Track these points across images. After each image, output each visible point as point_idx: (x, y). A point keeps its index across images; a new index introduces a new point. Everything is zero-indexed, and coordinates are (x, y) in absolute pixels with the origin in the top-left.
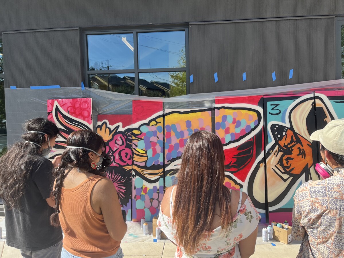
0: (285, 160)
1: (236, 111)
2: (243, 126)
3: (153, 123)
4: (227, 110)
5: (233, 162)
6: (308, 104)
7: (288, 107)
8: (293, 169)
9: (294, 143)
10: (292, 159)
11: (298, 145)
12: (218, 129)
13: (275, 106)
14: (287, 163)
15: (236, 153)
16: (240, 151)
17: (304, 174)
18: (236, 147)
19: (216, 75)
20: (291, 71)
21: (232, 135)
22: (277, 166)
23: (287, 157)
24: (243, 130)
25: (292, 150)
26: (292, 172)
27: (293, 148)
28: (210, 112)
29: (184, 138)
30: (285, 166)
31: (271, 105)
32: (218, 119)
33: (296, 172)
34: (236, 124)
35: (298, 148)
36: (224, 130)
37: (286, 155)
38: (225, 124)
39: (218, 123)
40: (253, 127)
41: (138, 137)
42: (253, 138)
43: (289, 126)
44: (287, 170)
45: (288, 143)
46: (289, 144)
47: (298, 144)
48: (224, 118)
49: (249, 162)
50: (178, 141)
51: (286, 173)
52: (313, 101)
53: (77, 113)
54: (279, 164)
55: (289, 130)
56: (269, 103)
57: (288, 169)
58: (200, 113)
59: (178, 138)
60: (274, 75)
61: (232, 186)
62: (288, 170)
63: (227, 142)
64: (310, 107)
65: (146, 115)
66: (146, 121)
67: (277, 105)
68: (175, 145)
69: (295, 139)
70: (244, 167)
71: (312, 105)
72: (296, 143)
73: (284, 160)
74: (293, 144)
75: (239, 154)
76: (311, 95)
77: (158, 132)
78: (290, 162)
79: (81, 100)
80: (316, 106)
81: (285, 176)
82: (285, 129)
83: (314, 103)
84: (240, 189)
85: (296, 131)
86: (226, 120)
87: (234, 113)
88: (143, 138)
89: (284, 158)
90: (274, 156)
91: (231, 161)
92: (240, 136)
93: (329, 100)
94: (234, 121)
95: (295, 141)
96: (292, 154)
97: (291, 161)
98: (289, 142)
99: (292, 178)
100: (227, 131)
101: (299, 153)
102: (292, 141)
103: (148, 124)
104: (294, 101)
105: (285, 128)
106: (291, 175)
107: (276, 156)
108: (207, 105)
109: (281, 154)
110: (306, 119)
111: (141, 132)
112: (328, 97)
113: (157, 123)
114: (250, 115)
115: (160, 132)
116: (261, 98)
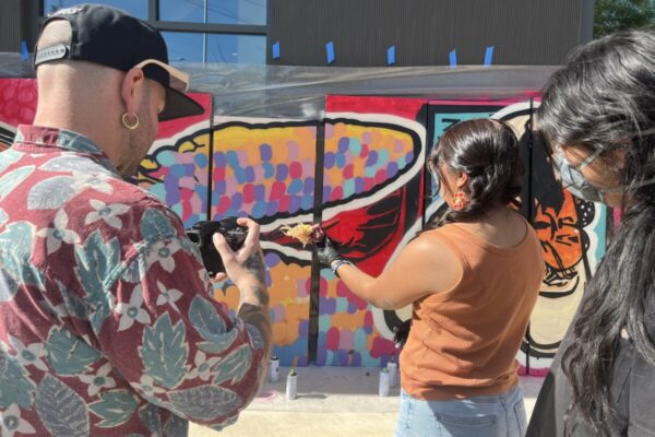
1: (370, 129)
2: (382, 163)
3: (188, 145)
4: (350, 127)
5: (356, 239)
6: (518, 123)
12: (330, 167)
13: (451, 123)
15: (364, 221)
16: (373, 217)
18: (365, 208)
20: (489, 51)
21: (359, 180)
24: (380, 173)
28: (315, 128)
29: (255, 183)
31: (444, 120)
32: (331, 145)
38: (344, 157)
39: (330, 153)
40: (402, 165)
41: (151, 174)
42: (401, 189)
48: (344, 143)
49: (390, 240)
50: (240, 189)
52: (527, 117)
56: (439, 117)
58: (291, 130)
59: (241, 183)
60: (453, 56)
63: (347, 195)
64: (522, 129)
65: (172, 127)
66: (172, 141)
68: (233, 197)
70: (377, 252)
71: (526, 125)
75: (370, 223)
76: (526, 105)
77: (197, 166)
79: (19, 83)
86: (347, 148)
87: (365, 135)
88: (162, 178)
91: (353, 238)
92: (375, 184)
94: (365, 152)
100: (348, 173)
103: (175, 148)
104: (490, 115)
108: (309, 112)
111: (159, 166)
113: (196, 146)
114: (398, 141)
115: (202, 167)
116: (424, 105)
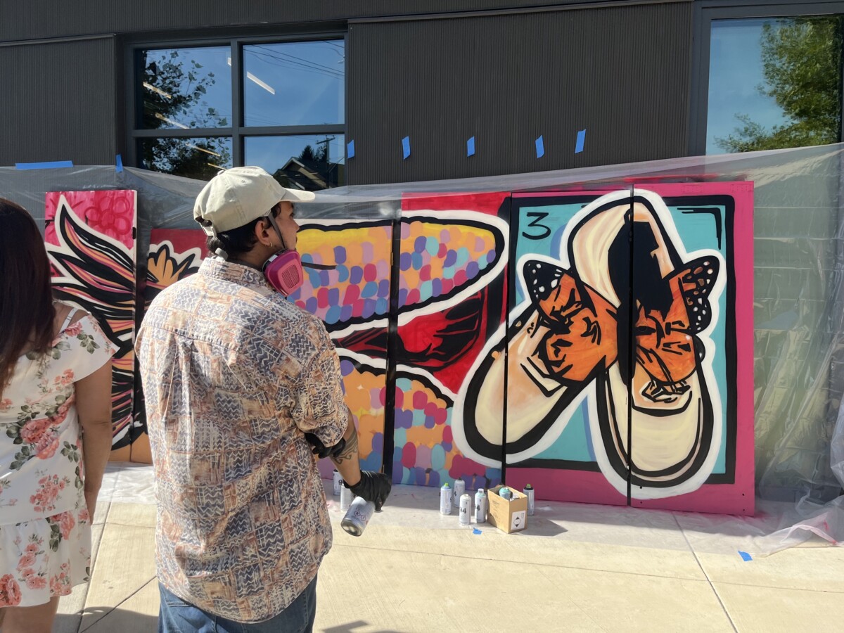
0: (552, 345)
1: (448, 227)
2: (461, 263)
4: (427, 225)
5: (434, 346)
6: (614, 215)
7: (567, 220)
8: (569, 367)
9: (577, 307)
10: (568, 344)
11: (586, 312)
12: (405, 269)
13: (536, 218)
14: (557, 353)
15: (442, 326)
16: (451, 322)
17: (594, 381)
18: (443, 311)
19: (406, 142)
20: (581, 136)
21: (436, 282)
22: (531, 358)
23: (556, 340)
24: (459, 274)
25: (571, 323)
26: (567, 375)
27: (572, 319)
28: (390, 228)
29: (329, 287)
30: (550, 359)
31: (529, 214)
32: (407, 246)
33: (576, 374)
34: (445, 257)
35: (584, 319)
36: (419, 270)
37: (554, 335)
38: (421, 258)
39: (406, 254)
40: (483, 265)
42: (482, 291)
43: (567, 266)
44: (555, 370)
45: (562, 306)
46: (563, 309)
47: (586, 309)
48: (421, 243)
49: (471, 348)
50: (314, 293)
51: (552, 376)
52: (628, 207)
53: (104, 223)
54: (538, 354)
55: (566, 277)
56: (523, 211)
57: (558, 366)
58: (365, 230)
59: (315, 287)
60: (539, 143)
61: (428, 402)
63: (423, 298)
64: (620, 221)
67: (543, 215)
68: (307, 301)
69: (578, 298)
70: (457, 359)
71: (626, 216)
72: (580, 307)
73: (550, 347)
74: (574, 308)
75: (449, 328)
76: (626, 194)
78: (564, 350)
79: (114, 194)
80: (634, 220)
81: (550, 384)
82: (558, 273)
83: (631, 211)
84: (448, 410)
85: (584, 278)
86: (423, 248)
87: (443, 233)
89: (550, 342)
90: (527, 336)
91: (431, 345)
92: (454, 286)
93: (667, 205)
94: (442, 251)
95: (579, 303)
96: (569, 332)
97: (567, 348)
98: (564, 304)
99: (564, 388)
100: (425, 274)
101: (585, 330)
102: (571, 301)
104: (583, 207)
105: (558, 270)
106: (563, 382)
107: (532, 337)
108: (386, 212)
109: (542, 331)
110: (609, 251)
112: (664, 198)
114: (478, 239)
116: (506, 198)
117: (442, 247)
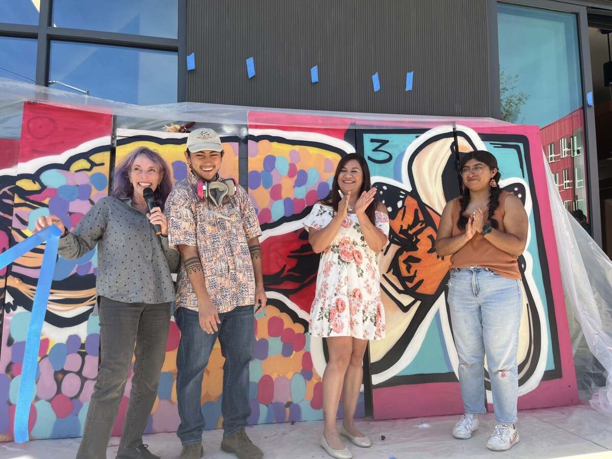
0: (404, 262)
1: (297, 148)
3: (83, 164)
4: (275, 144)
6: (443, 146)
7: (405, 147)
8: (421, 282)
9: (421, 225)
10: (418, 260)
11: (429, 231)
12: (255, 186)
14: (409, 268)
15: (297, 245)
16: (305, 242)
17: (444, 292)
18: (296, 231)
19: (250, 62)
20: (410, 76)
21: (288, 202)
22: (386, 275)
23: (407, 257)
24: (311, 193)
25: (418, 240)
26: (420, 290)
27: (419, 237)
28: (237, 144)
30: (403, 275)
31: (372, 141)
32: (255, 163)
33: (428, 289)
34: (296, 177)
35: (428, 237)
36: (270, 189)
37: (405, 252)
38: (271, 177)
41: (31, 197)
43: (409, 189)
45: (409, 225)
46: (410, 227)
47: (429, 227)
51: (407, 291)
52: (452, 140)
54: (392, 270)
55: (409, 198)
56: (367, 137)
57: (411, 282)
62: (410, 285)
63: (275, 217)
64: (448, 151)
65: (62, 142)
66: (62, 158)
67: (384, 142)
69: (421, 218)
70: (313, 279)
71: (452, 147)
72: (424, 225)
73: (403, 264)
74: (419, 227)
75: (303, 249)
76: (449, 129)
77: (93, 188)
78: (415, 266)
80: (459, 151)
81: (406, 300)
82: (402, 195)
83: (455, 144)
85: (425, 200)
86: (273, 167)
87: (292, 153)
88: (46, 201)
89: (402, 258)
92: (306, 206)
93: (483, 140)
94: (293, 171)
95: (423, 222)
96: (416, 249)
97: (417, 264)
98: (411, 223)
99: (418, 303)
100: (276, 193)
101: (431, 247)
102: (416, 221)
103: (66, 167)
105: (402, 192)
106: (417, 297)
107: (385, 254)
108: (229, 130)
109: (394, 248)
110: (442, 176)
111: (43, 187)
112: (480, 135)
113: (93, 164)
114: (327, 160)
115: (100, 188)
117: (292, 167)
